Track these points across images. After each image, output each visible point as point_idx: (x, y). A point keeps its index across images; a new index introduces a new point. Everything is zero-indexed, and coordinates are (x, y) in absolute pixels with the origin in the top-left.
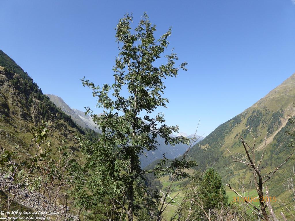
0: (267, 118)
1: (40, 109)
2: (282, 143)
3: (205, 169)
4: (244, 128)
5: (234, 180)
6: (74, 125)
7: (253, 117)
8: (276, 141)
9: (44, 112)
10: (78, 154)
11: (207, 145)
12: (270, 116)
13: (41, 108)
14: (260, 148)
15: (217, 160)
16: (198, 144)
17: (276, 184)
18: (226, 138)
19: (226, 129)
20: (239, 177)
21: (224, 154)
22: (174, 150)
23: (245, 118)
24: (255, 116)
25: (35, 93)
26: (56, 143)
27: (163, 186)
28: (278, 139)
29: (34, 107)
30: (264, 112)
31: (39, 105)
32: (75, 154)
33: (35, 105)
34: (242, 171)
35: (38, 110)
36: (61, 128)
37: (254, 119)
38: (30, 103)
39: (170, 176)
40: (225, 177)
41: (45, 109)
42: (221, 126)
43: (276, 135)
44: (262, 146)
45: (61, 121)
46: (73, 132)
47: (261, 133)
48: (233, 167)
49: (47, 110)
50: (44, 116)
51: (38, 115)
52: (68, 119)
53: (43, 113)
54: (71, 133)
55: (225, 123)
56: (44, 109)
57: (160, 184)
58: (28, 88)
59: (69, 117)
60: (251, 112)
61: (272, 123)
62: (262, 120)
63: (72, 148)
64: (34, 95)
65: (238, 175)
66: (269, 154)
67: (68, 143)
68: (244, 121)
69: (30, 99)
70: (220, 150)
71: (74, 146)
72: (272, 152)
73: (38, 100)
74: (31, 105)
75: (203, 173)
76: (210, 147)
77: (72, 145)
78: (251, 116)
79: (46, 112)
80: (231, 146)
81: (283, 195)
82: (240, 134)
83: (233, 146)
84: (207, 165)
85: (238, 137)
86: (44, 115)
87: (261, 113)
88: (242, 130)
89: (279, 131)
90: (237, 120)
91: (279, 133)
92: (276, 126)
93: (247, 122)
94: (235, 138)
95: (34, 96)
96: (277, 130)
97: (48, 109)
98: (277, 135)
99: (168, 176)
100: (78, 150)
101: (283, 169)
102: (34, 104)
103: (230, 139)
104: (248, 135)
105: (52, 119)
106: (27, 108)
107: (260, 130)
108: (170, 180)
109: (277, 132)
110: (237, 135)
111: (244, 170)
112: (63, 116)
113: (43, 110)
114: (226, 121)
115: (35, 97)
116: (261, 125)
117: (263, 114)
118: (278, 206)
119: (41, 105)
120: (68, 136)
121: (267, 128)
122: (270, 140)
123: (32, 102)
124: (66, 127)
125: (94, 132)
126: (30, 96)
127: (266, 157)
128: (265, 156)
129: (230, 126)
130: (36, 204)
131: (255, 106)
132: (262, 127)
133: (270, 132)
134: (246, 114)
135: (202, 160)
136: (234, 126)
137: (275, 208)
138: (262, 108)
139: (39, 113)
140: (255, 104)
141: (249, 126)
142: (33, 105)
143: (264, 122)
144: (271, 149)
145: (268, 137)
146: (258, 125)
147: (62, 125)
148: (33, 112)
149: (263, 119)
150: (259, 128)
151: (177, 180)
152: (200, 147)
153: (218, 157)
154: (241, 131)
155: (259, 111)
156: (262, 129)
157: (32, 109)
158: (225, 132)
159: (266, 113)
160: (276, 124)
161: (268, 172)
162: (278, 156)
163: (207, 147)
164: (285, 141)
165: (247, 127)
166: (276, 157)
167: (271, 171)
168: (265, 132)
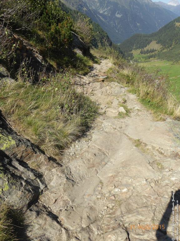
16: (174, 21)
22: (159, 21)
27: (134, 58)
39: (142, 50)
57: (132, 55)
75: (168, 49)
84: (174, 43)
99: (141, 49)
108: (141, 53)
151: (146, 54)
152: (176, 24)
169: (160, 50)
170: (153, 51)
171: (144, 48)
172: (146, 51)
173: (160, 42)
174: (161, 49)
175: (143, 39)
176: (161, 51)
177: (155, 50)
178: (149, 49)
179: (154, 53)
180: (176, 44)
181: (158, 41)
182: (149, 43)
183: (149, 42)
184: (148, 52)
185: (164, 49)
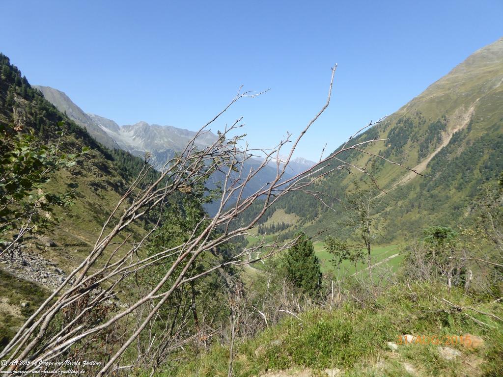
0: (421, 131)
1: (29, 115)
2: (440, 173)
3: (316, 215)
4: (383, 149)
6: (93, 144)
7: (398, 130)
8: (430, 169)
9: (38, 122)
10: (105, 195)
11: (322, 177)
12: (425, 127)
13: (31, 114)
14: (404, 180)
15: (336, 200)
21: (347, 191)
23: (384, 131)
24: (401, 129)
25: (17, 87)
26: (64, 176)
27: (248, 242)
28: (435, 165)
29: (18, 112)
30: (416, 122)
31: (27, 109)
32: (99, 195)
33: (19, 109)
34: (374, 217)
35: (26, 117)
36: (70, 149)
37: (399, 133)
38: (10, 105)
39: (260, 227)
40: (348, 227)
41: (38, 116)
43: (431, 160)
44: (408, 177)
45: (71, 138)
46: (94, 157)
47: (409, 156)
49: (41, 118)
50: (39, 130)
51: (26, 127)
52: (82, 133)
53: (35, 124)
54: (90, 159)
56: (36, 115)
57: (244, 238)
58: (3, 77)
59: (84, 130)
60: (395, 122)
61: (427, 140)
62: (411, 135)
63: (93, 184)
64: (15, 90)
66: (418, 189)
67: (86, 176)
68: (383, 137)
69: (8, 98)
70: (341, 184)
71: (97, 180)
72: (423, 186)
73: (23, 100)
74: (13, 110)
75: (313, 221)
76: (325, 179)
77: (92, 179)
78: (394, 129)
79: (41, 121)
80: (359, 177)
82: (375, 158)
83: (363, 178)
84: (320, 209)
85: (371, 163)
86: (38, 127)
87: (411, 124)
88: (378, 152)
89: (436, 152)
90: (372, 134)
91: (436, 156)
92: (432, 145)
93: (388, 138)
94: (366, 165)
95: (16, 93)
96: (434, 151)
97: (44, 116)
98: (433, 159)
99: (257, 226)
100: (103, 187)
101: (436, 214)
102: (18, 106)
103: (358, 167)
105: (53, 134)
106: (5, 114)
107: (407, 151)
108: (259, 232)
109: (433, 155)
110: (370, 160)
111: (377, 215)
112: (72, 127)
113: (36, 118)
115: (18, 94)
116: (409, 143)
117: (414, 125)
119: (31, 108)
120: (85, 163)
121: (418, 148)
122: (421, 168)
123: (12, 103)
124: (79, 149)
125: (129, 155)
126: (8, 92)
127: (412, 195)
128: (412, 193)
130: (42, 276)
131: (402, 112)
132: (411, 147)
133: (423, 155)
134: (388, 125)
135: (312, 201)
136: (365, 145)
138: (414, 115)
139: (28, 123)
140: (404, 107)
141: (390, 145)
142: (16, 109)
143: (415, 139)
144: (421, 181)
145: (419, 162)
146: (405, 143)
147: (73, 144)
148: (18, 122)
149: (413, 133)
150: (406, 149)
151: (271, 233)
152: (310, 180)
153: (337, 195)
154: (376, 154)
155: (408, 120)
156: (410, 150)
157: (15, 116)
158: (352, 155)
159: (420, 124)
160: (432, 142)
161: (414, 218)
162: (432, 192)
163: (322, 180)
164: (444, 169)
165: (386, 146)
166: (428, 195)
167: (418, 216)
168: (415, 154)
169: (297, 224)
170: (284, 227)
171: (264, 223)
172: (269, 227)
173: (292, 210)
174: (298, 222)
175: (256, 207)
176: (300, 226)
177: (288, 226)
178: (276, 224)
179: (287, 231)
180: (326, 211)
181: (288, 208)
182: (270, 214)
183: (270, 212)
184: (273, 229)
185: (304, 222)
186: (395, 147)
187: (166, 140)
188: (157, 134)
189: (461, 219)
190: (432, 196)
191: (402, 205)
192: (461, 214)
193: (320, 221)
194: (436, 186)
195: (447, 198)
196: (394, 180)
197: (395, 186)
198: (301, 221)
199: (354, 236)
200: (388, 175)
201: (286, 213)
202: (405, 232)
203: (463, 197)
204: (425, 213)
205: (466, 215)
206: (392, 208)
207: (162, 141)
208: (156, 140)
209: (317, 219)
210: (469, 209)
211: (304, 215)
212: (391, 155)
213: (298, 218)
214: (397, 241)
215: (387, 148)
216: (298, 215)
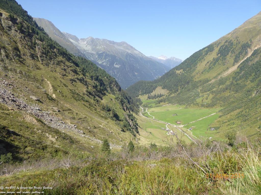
0: (237, 48)
2: (244, 72)
3: (177, 91)
4: (216, 57)
5: (199, 100)
7: (224, 46)
8: (239, 69)
11: (182, 70)
12: (239, 46)
14: (224, 74)
15: (188, 83)
16: (174, 69)
17: (230, 105)
18: (198, 65)
19: (199, 57)
20: (203, 98)
21: (194, 79)
23: (217, 47)
24: (226, 46)
28: (241, 68)
30: (235, 42)
34: (206, 93)
37: (225, 48)
40: (192, 98)
42: (196, 53)
43: (240, 64)
44: (227, 73)
47: (229, 61)
48: (200, 90)
55: (200, 51)
57: (140, 101)
60: (224, 42)
61: (239, 53)
62: (231, 50)
65: (203, 96)
66: (231, 80)
68: (216, 50)
70: (192, 75)
72: (234, 78)
76: (183, 72)
78: (223, 46)
80: (201, 71)
81: (232, 113)
82: (211, 62)
83: (203, 72)
85: (209, 64)
87: (232, 43)
88: (213, 58)
89: (244, 60)
90: (210, 48)
91: (243, 62)
92: (242, 56)
93: (219, 51)
94: (206, 65)
96: (243, 59)
98: (241, 64)
101: (238, 94)
103: (201, 66)
104: (217, 63)
107: (228, 59)
109: (242, 61)
110: (208, 63)
111: (208, 92)
114: (201, 49)
116: (230, 54)
117: (233, 44)
118: (227, 121)
121: (234, 57)
122: (234, 68)
127: (228, 83)
128: (228, 81)
129: (204, 54)
131: (228, 36)
132: (230, 56)
133: (236, 61)
134: (220, 43)
136: (206, 54)
137: (224, 122)
138: (234, 38)
140: (229, 34)
141: (219, 55)
143: (233, 52)
144: (234, 75)
145: (234, 65)
146: (228, 54)
149: (233, 49)
150: (228, 57)
152: (176, 72)
153: (189, 81)
154: (211, 59)
155: (231, 41)
156: (230, 58)
158: (199, 59)
159: (237, 44)
160: (242, 54)
161: (227, 95)
162: (237, 82)
163: (182, 72)
164: (246, 69)
165: (217, 55)
166: (235, 83)
167: (229, 94)
168: (232, 60)
176: (169, 96)
181: (163, 86)
186: (222, 56)
187: (103, 47)
188: (98, 43)
189: (250, 97)
190: (237, 84)
191: (221, 88)
192: (251, 95)
193: (179, 94)
194: (240, 79)
195: (245, 85)
196: (219, 74)
197: (219, 77)
198: (169, 93)
199: (195, 103)
200: (217, 71)
201: (162, 88)
202: (221, 102)
203: (253, 85)
204: (233, 92)
205: (254, 95)
206: (216, 89)
207: (101, 47)
208: (97, 47)
209: (178, 93)
210: (255, 92)
211: (171, 90)
212: (219, 60)
213: (168, 91)
214: (216, 106)
215: (217, 56)
216: (168, 90)
